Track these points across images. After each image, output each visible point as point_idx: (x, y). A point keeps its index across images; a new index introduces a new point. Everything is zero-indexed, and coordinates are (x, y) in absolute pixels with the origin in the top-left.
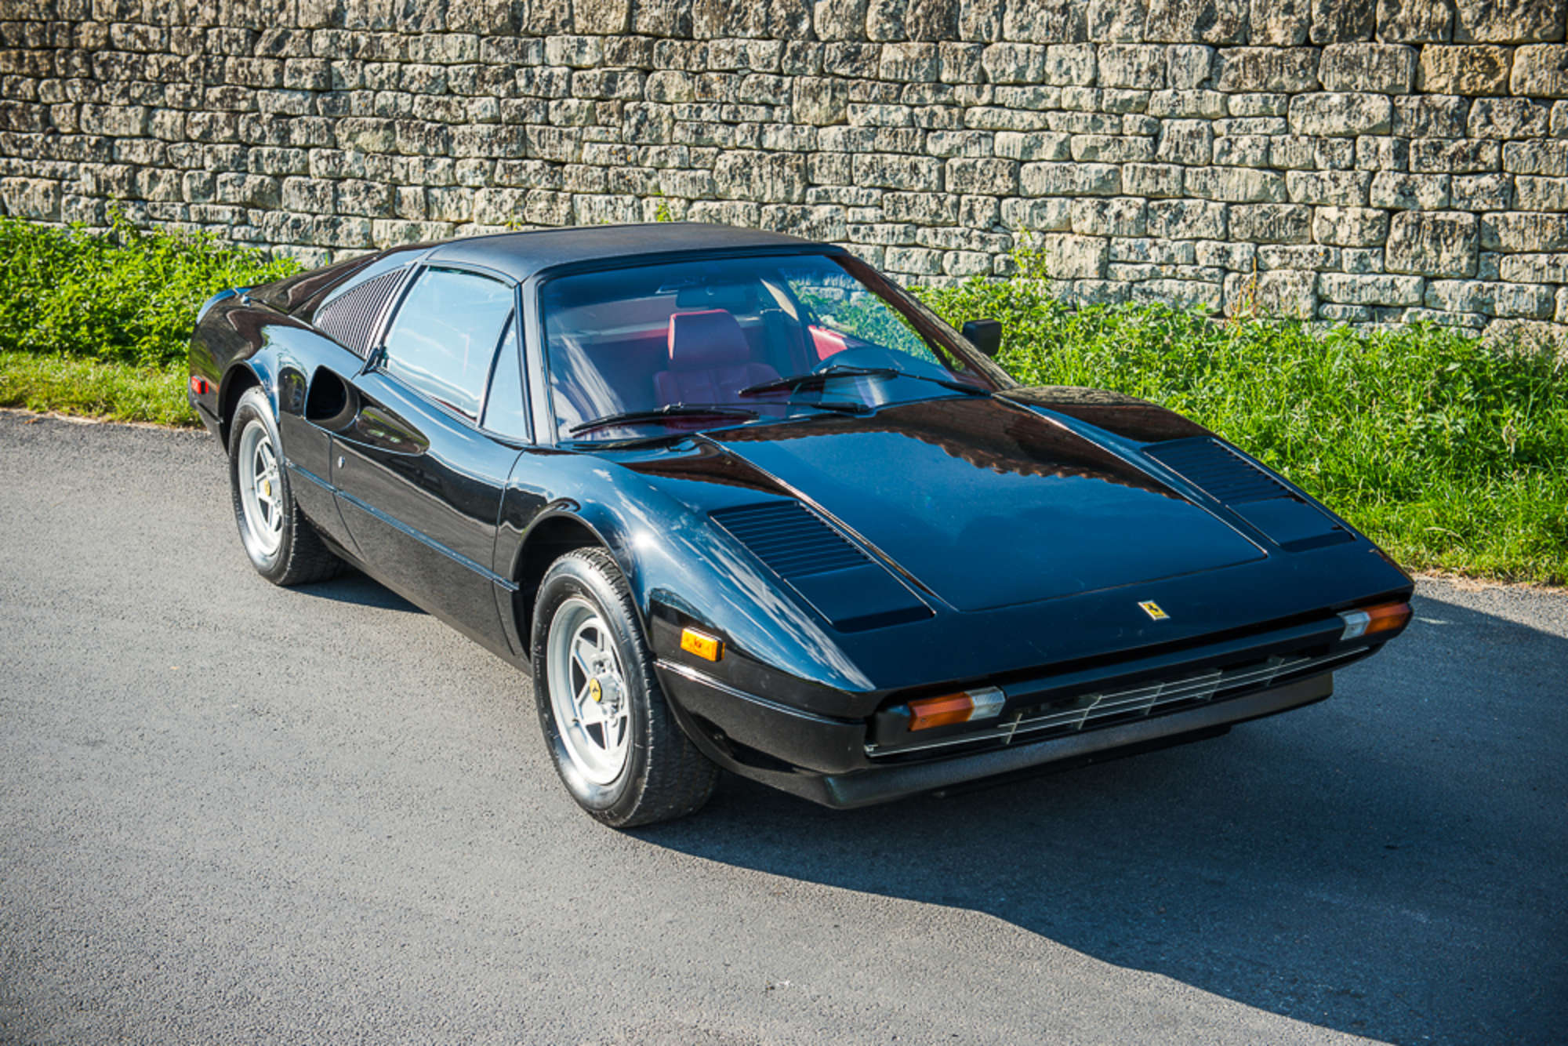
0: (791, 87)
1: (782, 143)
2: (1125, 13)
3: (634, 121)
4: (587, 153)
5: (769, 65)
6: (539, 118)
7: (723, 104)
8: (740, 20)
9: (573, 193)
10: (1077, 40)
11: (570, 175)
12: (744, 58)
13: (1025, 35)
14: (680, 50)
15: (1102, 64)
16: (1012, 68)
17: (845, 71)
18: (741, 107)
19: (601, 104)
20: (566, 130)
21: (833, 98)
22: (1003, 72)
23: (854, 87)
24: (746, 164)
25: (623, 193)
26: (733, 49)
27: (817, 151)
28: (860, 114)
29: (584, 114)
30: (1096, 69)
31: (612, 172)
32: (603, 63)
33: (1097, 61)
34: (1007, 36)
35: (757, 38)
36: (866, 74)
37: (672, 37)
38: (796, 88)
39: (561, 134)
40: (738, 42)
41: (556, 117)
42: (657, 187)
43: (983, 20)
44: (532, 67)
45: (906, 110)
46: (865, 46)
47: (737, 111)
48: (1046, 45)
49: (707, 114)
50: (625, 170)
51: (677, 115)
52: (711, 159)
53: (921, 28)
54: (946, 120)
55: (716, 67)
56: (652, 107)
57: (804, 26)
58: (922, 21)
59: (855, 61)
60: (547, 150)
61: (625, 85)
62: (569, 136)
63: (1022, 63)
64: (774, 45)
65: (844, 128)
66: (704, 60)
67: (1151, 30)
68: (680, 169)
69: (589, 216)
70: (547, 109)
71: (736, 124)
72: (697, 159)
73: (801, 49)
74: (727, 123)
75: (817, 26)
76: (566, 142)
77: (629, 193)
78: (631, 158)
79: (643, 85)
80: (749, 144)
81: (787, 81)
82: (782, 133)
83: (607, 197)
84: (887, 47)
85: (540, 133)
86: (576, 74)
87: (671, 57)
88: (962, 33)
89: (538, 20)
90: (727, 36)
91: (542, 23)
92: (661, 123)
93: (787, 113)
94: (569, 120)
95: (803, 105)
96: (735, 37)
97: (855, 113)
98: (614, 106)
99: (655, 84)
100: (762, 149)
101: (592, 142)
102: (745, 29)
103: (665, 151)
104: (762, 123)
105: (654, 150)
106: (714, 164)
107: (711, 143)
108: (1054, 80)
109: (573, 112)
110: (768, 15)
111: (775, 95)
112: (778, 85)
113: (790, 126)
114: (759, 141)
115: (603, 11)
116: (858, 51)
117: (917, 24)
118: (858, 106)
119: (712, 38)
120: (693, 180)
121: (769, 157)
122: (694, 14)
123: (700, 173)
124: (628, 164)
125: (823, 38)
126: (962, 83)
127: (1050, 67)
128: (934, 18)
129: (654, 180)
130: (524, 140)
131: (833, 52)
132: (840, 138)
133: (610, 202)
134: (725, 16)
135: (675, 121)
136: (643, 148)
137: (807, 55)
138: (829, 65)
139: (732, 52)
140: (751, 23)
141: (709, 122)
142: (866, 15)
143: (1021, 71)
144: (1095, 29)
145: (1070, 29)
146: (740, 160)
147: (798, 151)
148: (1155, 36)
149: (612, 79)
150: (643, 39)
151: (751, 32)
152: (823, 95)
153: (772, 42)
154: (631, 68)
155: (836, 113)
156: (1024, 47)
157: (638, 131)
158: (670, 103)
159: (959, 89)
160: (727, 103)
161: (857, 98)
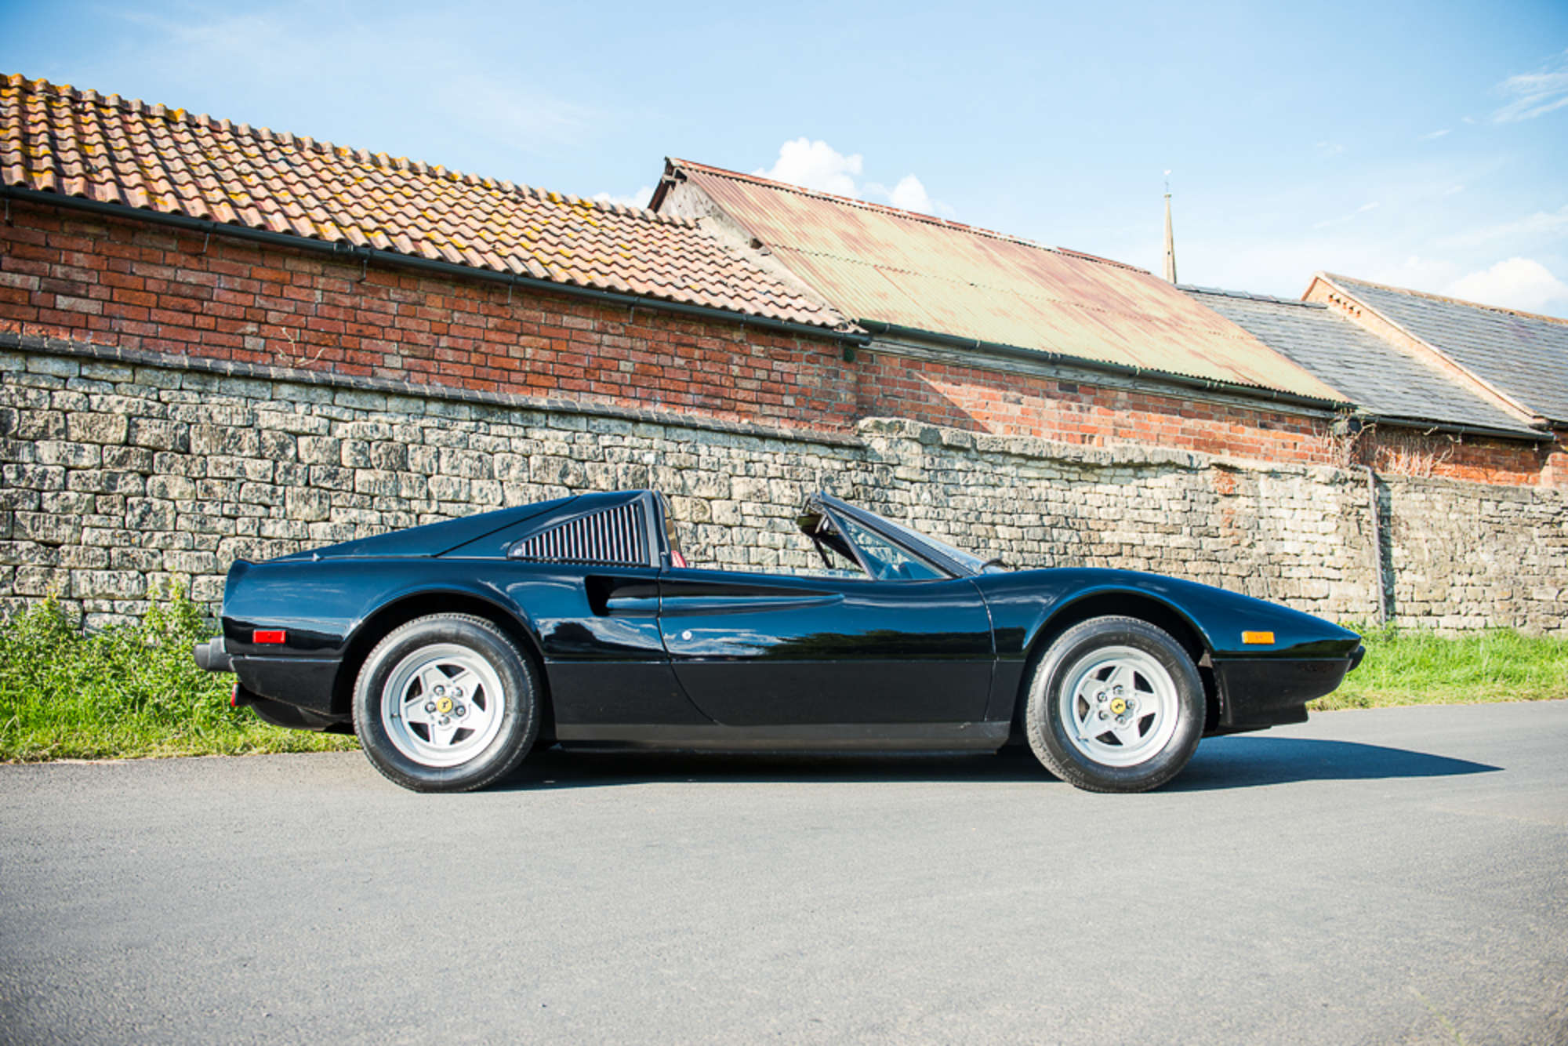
0: (284, 493)
1: (279, 533)
2: (517, 465)
3: (138, 511)
4: (87, 536)
5: (265, 476)
6: (33, 506)
7: (223, 502)
8: (236, 444)
9: (70, 569)
10: (489, 478)
11: (69, 553)
12: (242, 470)
13: (455, 472)
14: (181, 460)
15: (507, 493)
16: (450, 491)
17: (329, 484)
18: (241, 506)
19: (102, 497)
20: (64, 517)
21: (320, 503)
22: (445, 493)
23: (336, 496)
24: (248, 547)
25: (128, 569)
26: (232, 464)
27: (308, 539)
28: (342, 514)
29: (84, 505)
30: (504, 496)
31: (114, 552)
32: (101, 466)
33: (503, 491)
34: (443, 470)
35: (251, 457)
36: (344, 488)
37: (172, 450)
38: (288, 494)
39: (58, 520)
40: (235, 459)
41: (50, 505)
42: (162, 564)
43: (426, 461)
44: (23, 463)
45: (378, 514)
46: (341, 469)
47: (237, 509)
48: (470, 479)
49: (209, 509)
50: (129, 550)
51: (180, 508)
52: (216, 543)
53: (384, 461)
54: (408, 522)
55: (216, 475)
56: (157, 504)
57: (291, 452)
58: (384, 457)
59: (335, 479)
60: (41, 532)
61: (127, 484)
62: (67, 522)
63: (457, 488)
64: (268, 464)
65: (331, 524)
66: (205, 470)
67: (535, 475)
68: (186, 550)
69: (89, 588)
70: (41, 499)
71: (235, 518)
72: (201, 543)
73: (291, 468)
74: (228, 517)
75: (302, 454)
76: (64, 526)
77: (133, 568)
78: (136, 540)
79: (145, 485)
80: (251, 532)
81: (280, 490)
82: (279, 526)
83: (110, 572)
84: (358, 472)
85: (34, 518)
86: (72, 473)
87: (171, 465)
88: (413, 468)
89: (30, 427)
90: (224, 453)
91: (34, 429)
92: (165, 514)
93: (282, 512)
94: (66, 509)
95: (296, 506)
96: (232, 455)
97: (339, 513)
98: (117, 499)
99: (157, 484)
100: (259, 536)
101: (93, 527)
102: (241, 450)
103: (171, 536)
104: (260, 518)
105: (158, 535)
106: (218, 547)
107: (213, 532)
108: (478, 500)
109: (72, 501)
110: (260, 442)
111: (272, 498)
112: (274, 491)
113: (285, 521)
114: (259, 531)
115: (102, 425)
116: (337, 473)
117: (380, 459)
118: (341, 510)
119: (211, 454)
120: (199, 558)
121: (268, 543)
122: (191, 434)
123: (204, 554)
124: (132, 545)
125: (307, 461)
126: (416, 499)
127: (475, 492)
128: (392, 456)
129: (159, 558)
130: (14, 523)
131: (316, 471)
132: (328, 531)
133: (114, 576)
134: (223, 439)
135: (178, 514)
136: (147, 534)
137: (296, 472)
138: (315, 481)
139: (232, 465)
140: (246, 446)
141: (212, 515)
142: (340, 449)
143: (456, 493)
144: (500, 472)
145: (485, 470)
146: (242, 545)
147: (292, 539)
148: (537, 479)
149: (113, 478)
150: (144, 450)
151: (246, 453)
152: (312, 500)
153: (266, 461)
154: (131, 471)
155: (323, 513)
156: (457, 479)
157: (143, 520)
158: (174, 501)
159: (414, 503)
160: (228, 502)
161: (340, 503)
